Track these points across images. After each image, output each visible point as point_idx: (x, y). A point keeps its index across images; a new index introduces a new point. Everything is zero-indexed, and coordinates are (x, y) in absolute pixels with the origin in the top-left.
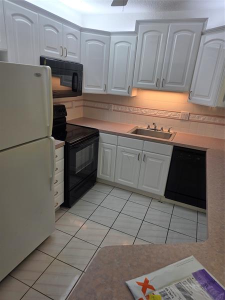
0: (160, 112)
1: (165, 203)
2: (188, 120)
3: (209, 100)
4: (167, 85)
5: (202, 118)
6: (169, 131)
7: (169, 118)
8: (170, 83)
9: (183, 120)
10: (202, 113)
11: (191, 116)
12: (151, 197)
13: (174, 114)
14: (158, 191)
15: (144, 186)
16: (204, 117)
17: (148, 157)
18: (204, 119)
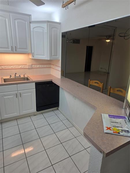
0: (15, 66)
1: (37, 114)
2: (32, 68)
3: (45, 57)
4: (18, 50)
5: (38, 66)
6: (24, 76)
7: (21, 69)
8: (20, 48)
9: (29, 68)
10: (37, 64)
11: (33, 66)
12: (29, 116)
13: (23, 66)
14: (33, 110)
15: (24, 112)
16: (39, 65)
17: (22, 93)
18: (39, 66)
